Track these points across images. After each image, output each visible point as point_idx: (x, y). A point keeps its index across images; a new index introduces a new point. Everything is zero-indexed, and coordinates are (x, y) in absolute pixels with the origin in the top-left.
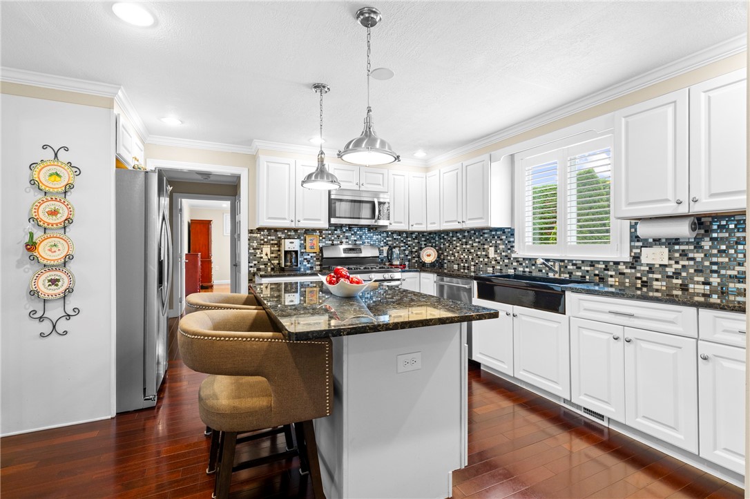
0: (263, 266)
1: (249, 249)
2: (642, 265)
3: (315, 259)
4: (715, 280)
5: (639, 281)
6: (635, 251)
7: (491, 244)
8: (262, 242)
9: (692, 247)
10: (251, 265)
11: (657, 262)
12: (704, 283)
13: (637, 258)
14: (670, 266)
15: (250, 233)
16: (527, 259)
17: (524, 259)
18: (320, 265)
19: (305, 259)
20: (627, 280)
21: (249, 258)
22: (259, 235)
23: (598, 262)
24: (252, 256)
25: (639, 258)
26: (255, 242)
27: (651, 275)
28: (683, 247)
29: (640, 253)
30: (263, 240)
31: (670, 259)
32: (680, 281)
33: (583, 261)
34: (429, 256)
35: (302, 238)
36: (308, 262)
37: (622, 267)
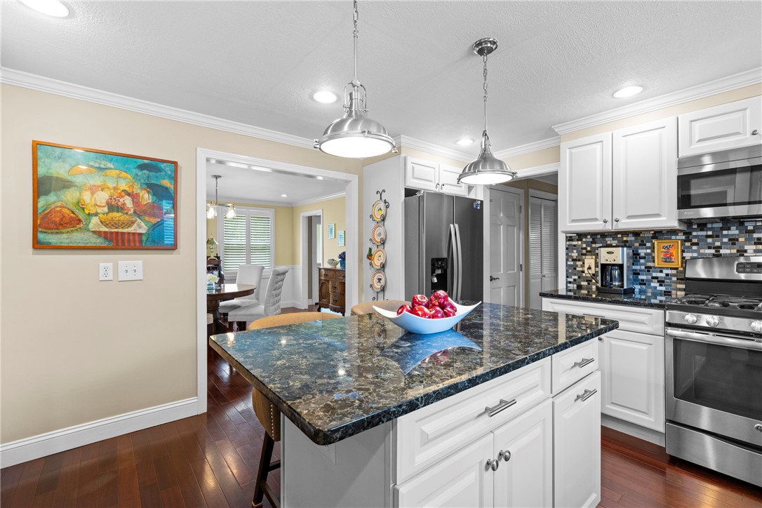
0: (586, 283)
1: (567, 260)
3: (674, 279)
8: (584, 251)
10: (569, 280)
15: (569, 240)
18: (684, 290)
19: (653, 278)
21: (567, 271)
22: (580, 243)
24: (571, 270)
26: (575, 251)
30: (585, 249)
35: (648, 245)
36: (661, 282)
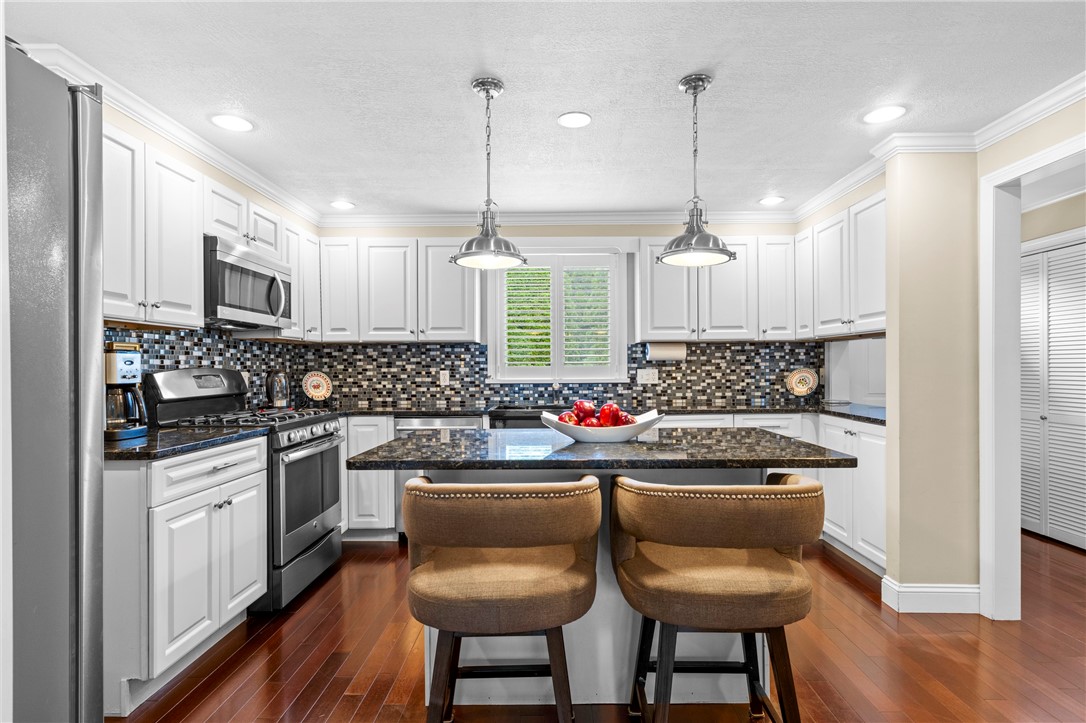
2: (637, 385)
4: (689, 394)
5: (635, 401)
6: (631, 372)
7: (443, 366)
9: (674, 368)
11: (650, 382)
12: (683, 398)
13: (633, 379)
14: (659, 385)
16: (506, 385)
17: (502, 385)
20: (625, 401)
23: (597, 385)
25: (635, 379)
27: (644, 395)
28: (668, 368)
29: (636, 374)
31: (659, 379)
32: (666, 398)
33: (580, 385)
34: (317, 387)
37: (620, 390)
